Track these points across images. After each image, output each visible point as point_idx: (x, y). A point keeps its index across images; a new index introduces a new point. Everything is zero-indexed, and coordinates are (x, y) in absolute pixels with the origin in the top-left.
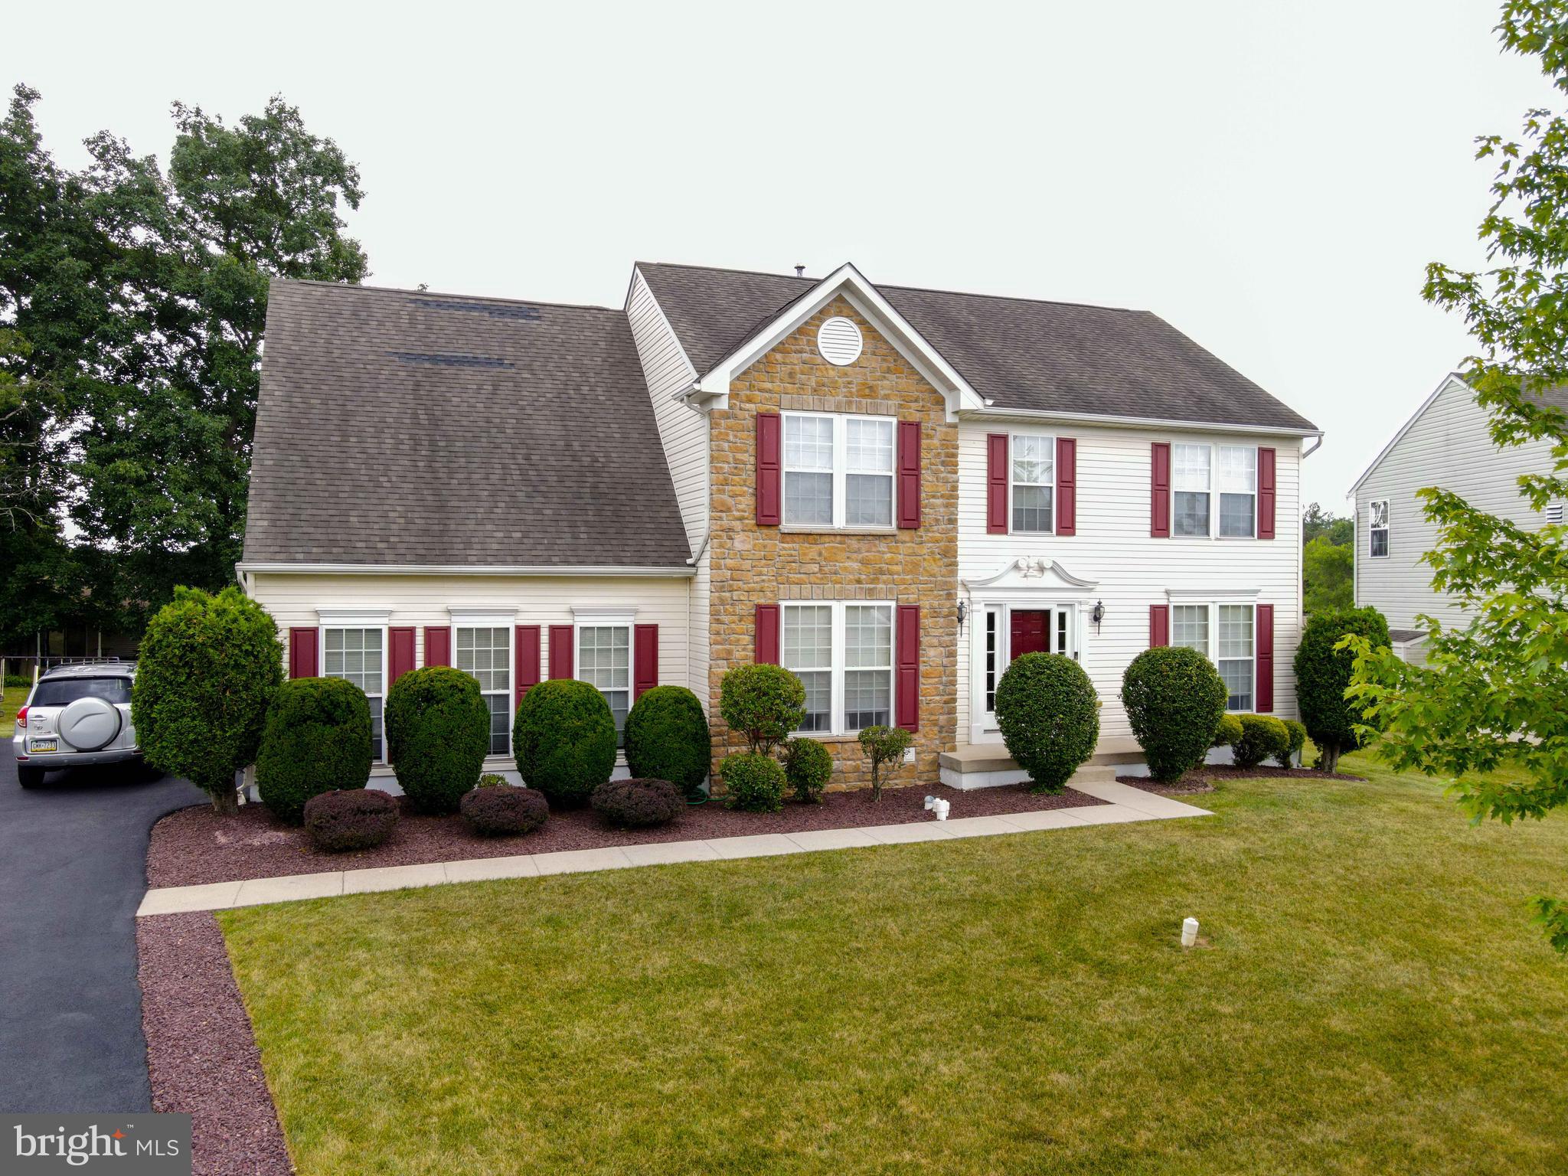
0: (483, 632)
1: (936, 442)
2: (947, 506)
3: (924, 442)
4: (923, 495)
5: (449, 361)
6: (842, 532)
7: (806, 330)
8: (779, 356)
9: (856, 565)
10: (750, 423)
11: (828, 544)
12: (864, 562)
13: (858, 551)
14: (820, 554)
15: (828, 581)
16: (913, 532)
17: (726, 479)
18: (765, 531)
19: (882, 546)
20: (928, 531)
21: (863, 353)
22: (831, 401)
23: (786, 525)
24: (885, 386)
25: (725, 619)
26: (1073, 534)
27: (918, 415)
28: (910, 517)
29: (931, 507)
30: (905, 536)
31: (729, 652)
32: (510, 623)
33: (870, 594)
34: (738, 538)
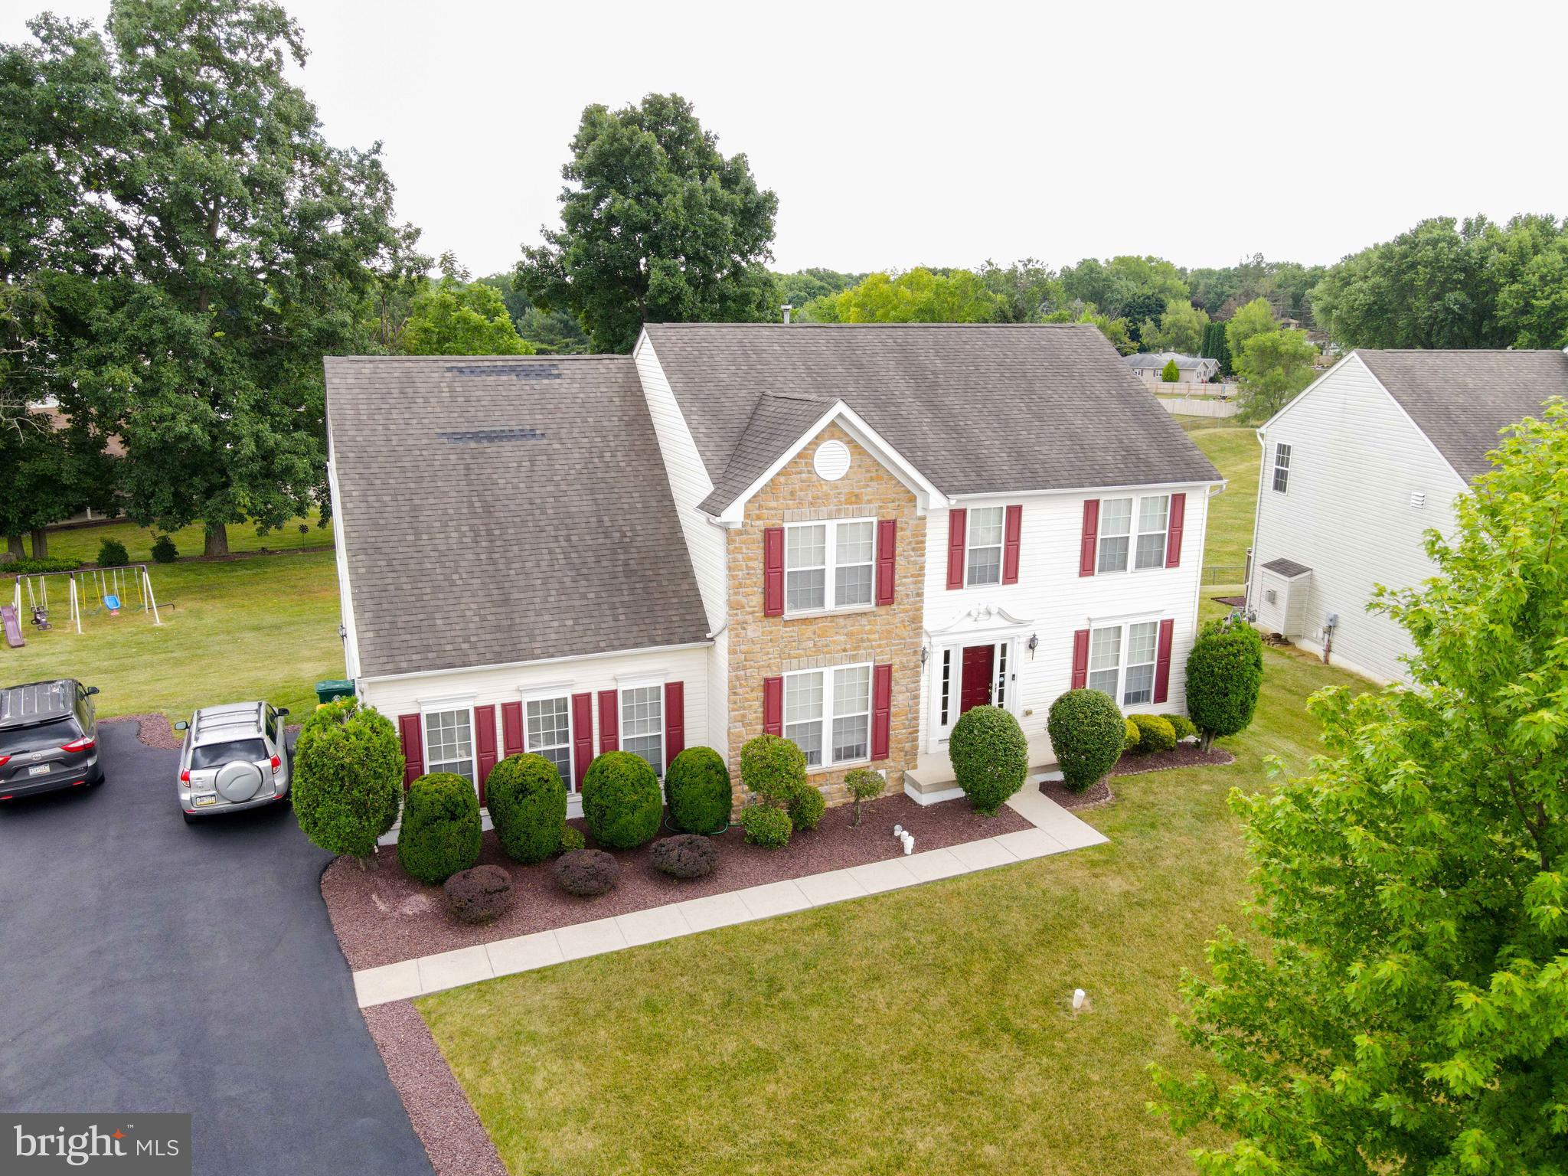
1: (908, 533)
2: (915, 583)
3: (899, 534)
4: (897, 577)
6: (832, 614)
7: (806, 455)
8: (782, 479)
9: (842, 638)
10: (760, 536)
11: (819, 626)
12: (849, 635)
13: (845, 626)
14: (814, 633)
15: (821, 653)
16: (888, 607)
17: (740, 584)
18: (771, 620)
19: (864, 621)
20: (900, 604)
21: (851, 467)
22: (824, 510)
23: (789, 613)
24: (867, 493)
25: (740, 691)
26: (1016, 582)
27: (895, 512)
28: (886, 596)
29: (903, 585)
30: (883, 610)
31: (743, 716)
32: (567, 693)
33: (854, 658)
34: (750, 628)
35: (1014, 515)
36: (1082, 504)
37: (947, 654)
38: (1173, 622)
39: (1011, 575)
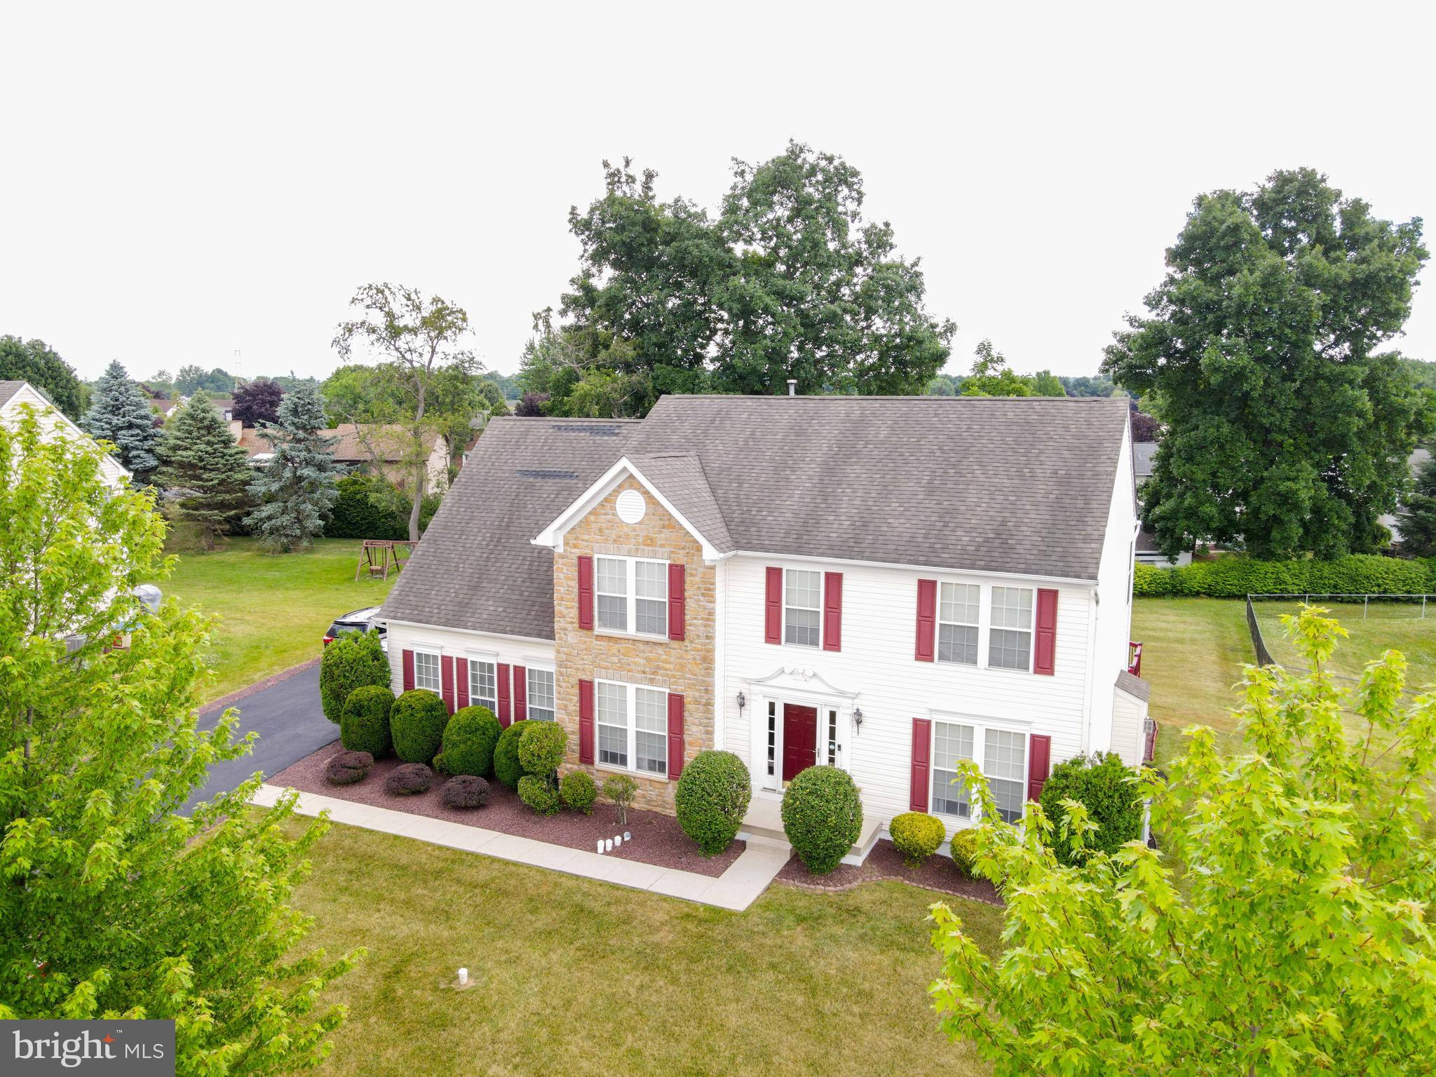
0: (482, 664)
1: (697, 579)
3: (688, 579)
4: (687, 617)
5: (545, 475)
6: (634, 638)
7: (609, 501)
8: (592, 518)
9: (642, 661)
10: (576, 561)
11: (622, 646)
12: (648, 660)
13: (644, 651)
14: (619, 651)
15: (623, 669)
16: (681, 642)
17: (562, 597)
18: (585, 632)
19: (660, 650)
20: (691, 642)
21: (646, 514)
22: (625, 547)
23: (598, 630)
24: (661, 537)
25: (563, 684)
26: (839, 650)
27: (685, 559)
28: (678, 632)
29: (693, 626)
30: (675, 644)
31: (566, 706)
32: (494, 661)
33: (652, 681)
34: (571, 635)
35: (834, 582)
36: (916, 583)
37: (772, 706)
38: (1048, 739)
39: (833, 642)
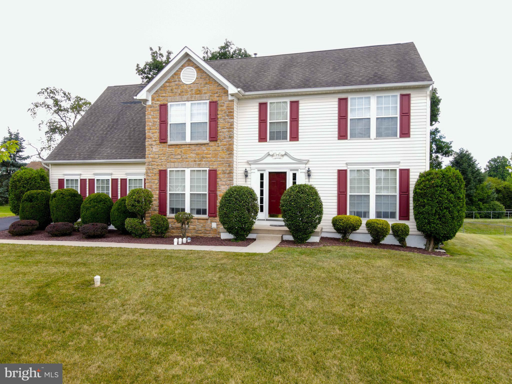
0: (103, 180)
1: (224, 108)
2: (229, 132)
3: (220, 109)
4: (219, 128)
6: (190, 143)
8: (167, 84)
9: (194, 155)
10: (158, 108)
11: (183, 149)
12: (198, 154)
13: (195, 150)
14: (181, 152)
15: (184, 161)
16: (215, 142)
17: (150, 128)
18: (163, 144)
19: (204, 148)
20: (221, 141)
21: (197, 78)
22: (185, 97)
23: (170, 142)
24: (205, 89)
25: (150, 175)
26: (298, 140)
27: (218, 98)
28: (214, 137)
29: (222, 132)
30: (212, 144)
31: (151, 186)
32: (109, 178)
33: (199, 166)
34: (154, 147)
35: (295, 106)
36: (337, 101)
37: (262, 174)
38: (408, 170)
39: (295, 137)
